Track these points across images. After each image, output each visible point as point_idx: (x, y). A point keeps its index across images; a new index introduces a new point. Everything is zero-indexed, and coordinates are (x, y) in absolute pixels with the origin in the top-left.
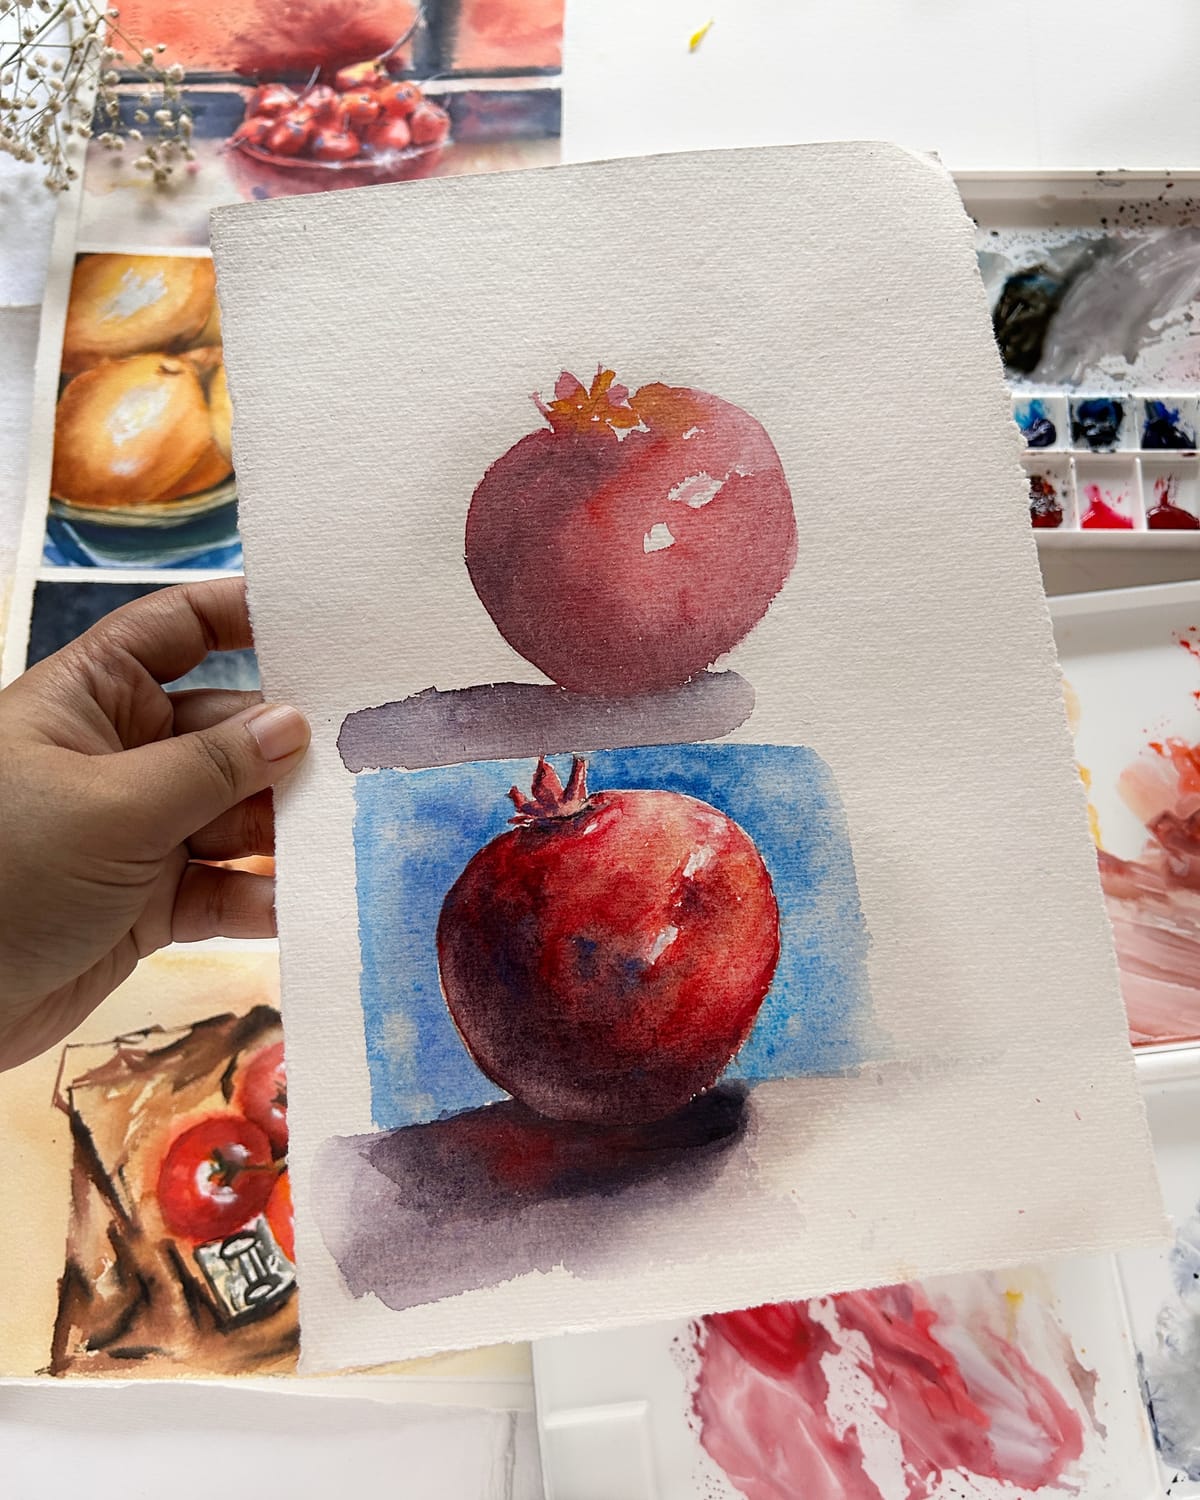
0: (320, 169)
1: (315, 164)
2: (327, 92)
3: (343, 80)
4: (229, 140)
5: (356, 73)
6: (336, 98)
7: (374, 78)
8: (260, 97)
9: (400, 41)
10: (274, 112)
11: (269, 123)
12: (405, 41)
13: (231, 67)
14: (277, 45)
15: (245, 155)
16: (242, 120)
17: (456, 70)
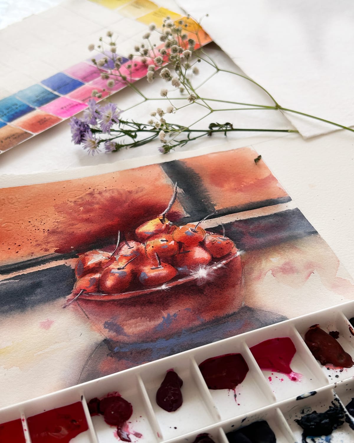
0: (152, 293)
1: (147, 291)
2: (133, 244)
3: (141, 234)
4: (69, 297)
5: (149, 227)
6: (142, 246)
7: (164, 227)
8: (84, 262)
9: (170, 203)
10: (98, 267)
11: (98, 276)
12: (174, 202)
13: (52, 251)
14: (82, 229)
15: (87, 302)
16: (75, 281)
17: (218, 211)
